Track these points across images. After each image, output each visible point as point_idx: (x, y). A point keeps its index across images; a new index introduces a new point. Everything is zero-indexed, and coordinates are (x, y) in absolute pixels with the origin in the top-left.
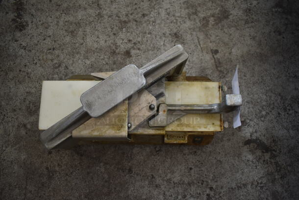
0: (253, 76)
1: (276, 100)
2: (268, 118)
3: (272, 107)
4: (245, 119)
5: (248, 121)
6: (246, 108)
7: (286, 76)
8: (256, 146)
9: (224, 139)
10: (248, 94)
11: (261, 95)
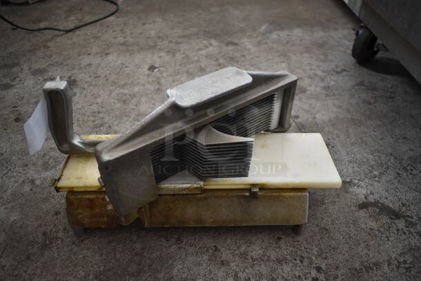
0: (349, 137)
1: (389, 160)
2: (384, 178)
3: (385, 166)
4: (351, 180)
5: (357, 181)
6: (349, 168)
7: (393, 138)
8: (378, 210)
9: (326, 201)
10: (348, 154)
11: (365, 155)
